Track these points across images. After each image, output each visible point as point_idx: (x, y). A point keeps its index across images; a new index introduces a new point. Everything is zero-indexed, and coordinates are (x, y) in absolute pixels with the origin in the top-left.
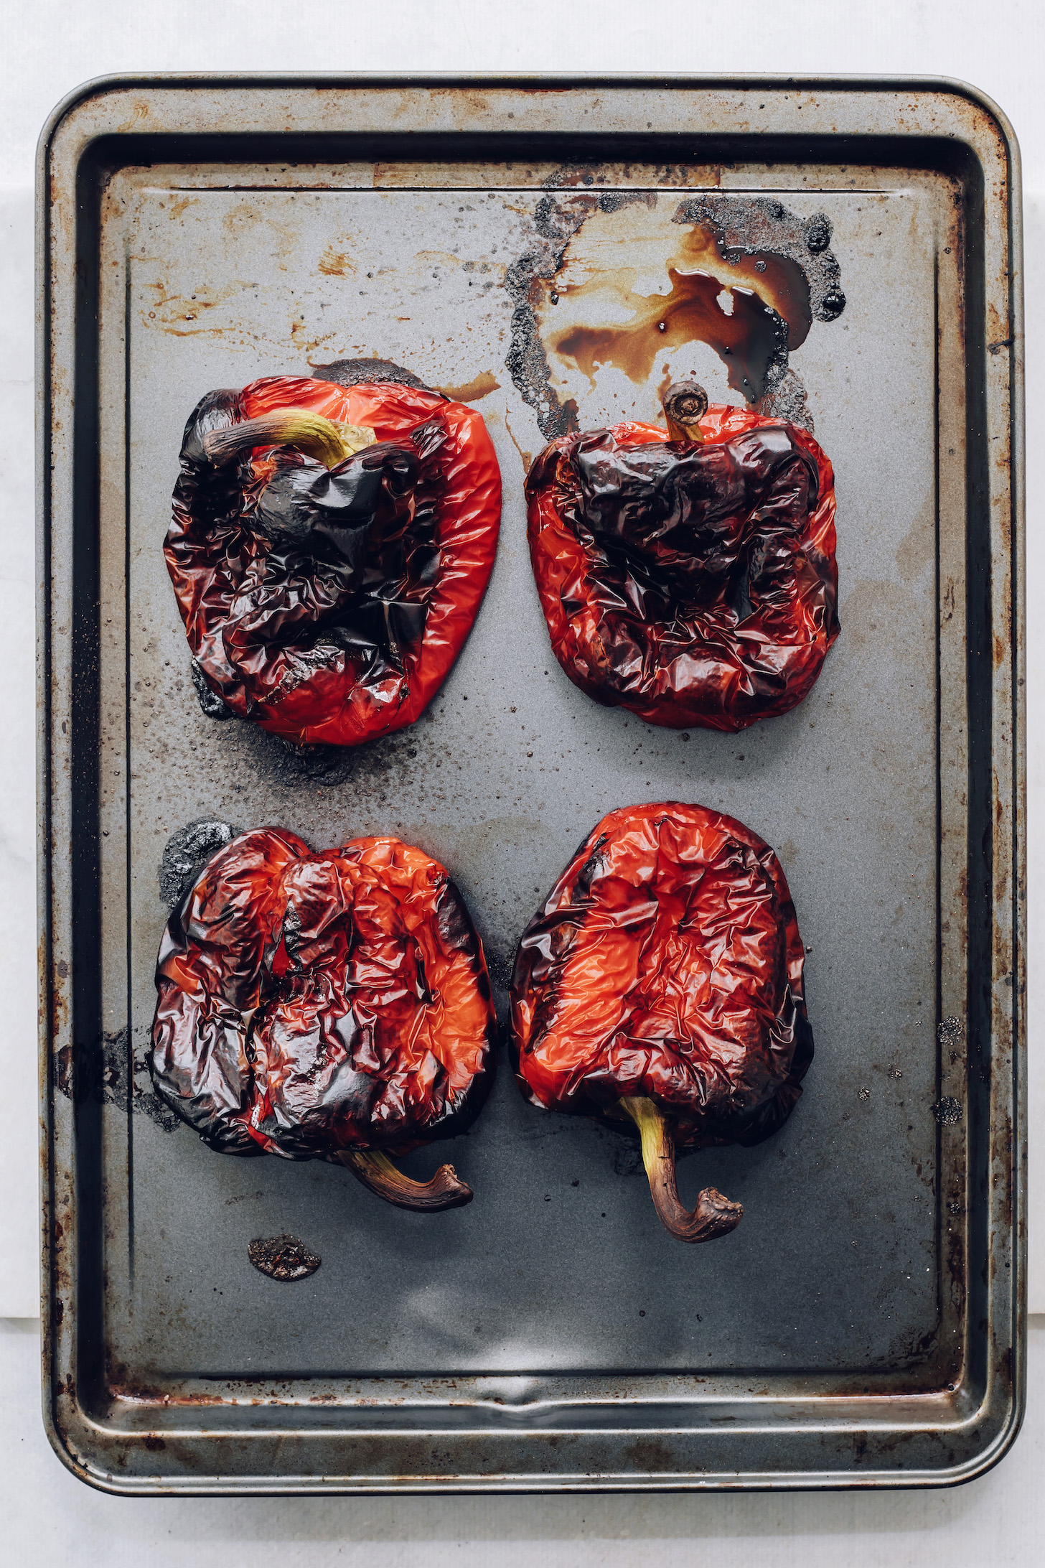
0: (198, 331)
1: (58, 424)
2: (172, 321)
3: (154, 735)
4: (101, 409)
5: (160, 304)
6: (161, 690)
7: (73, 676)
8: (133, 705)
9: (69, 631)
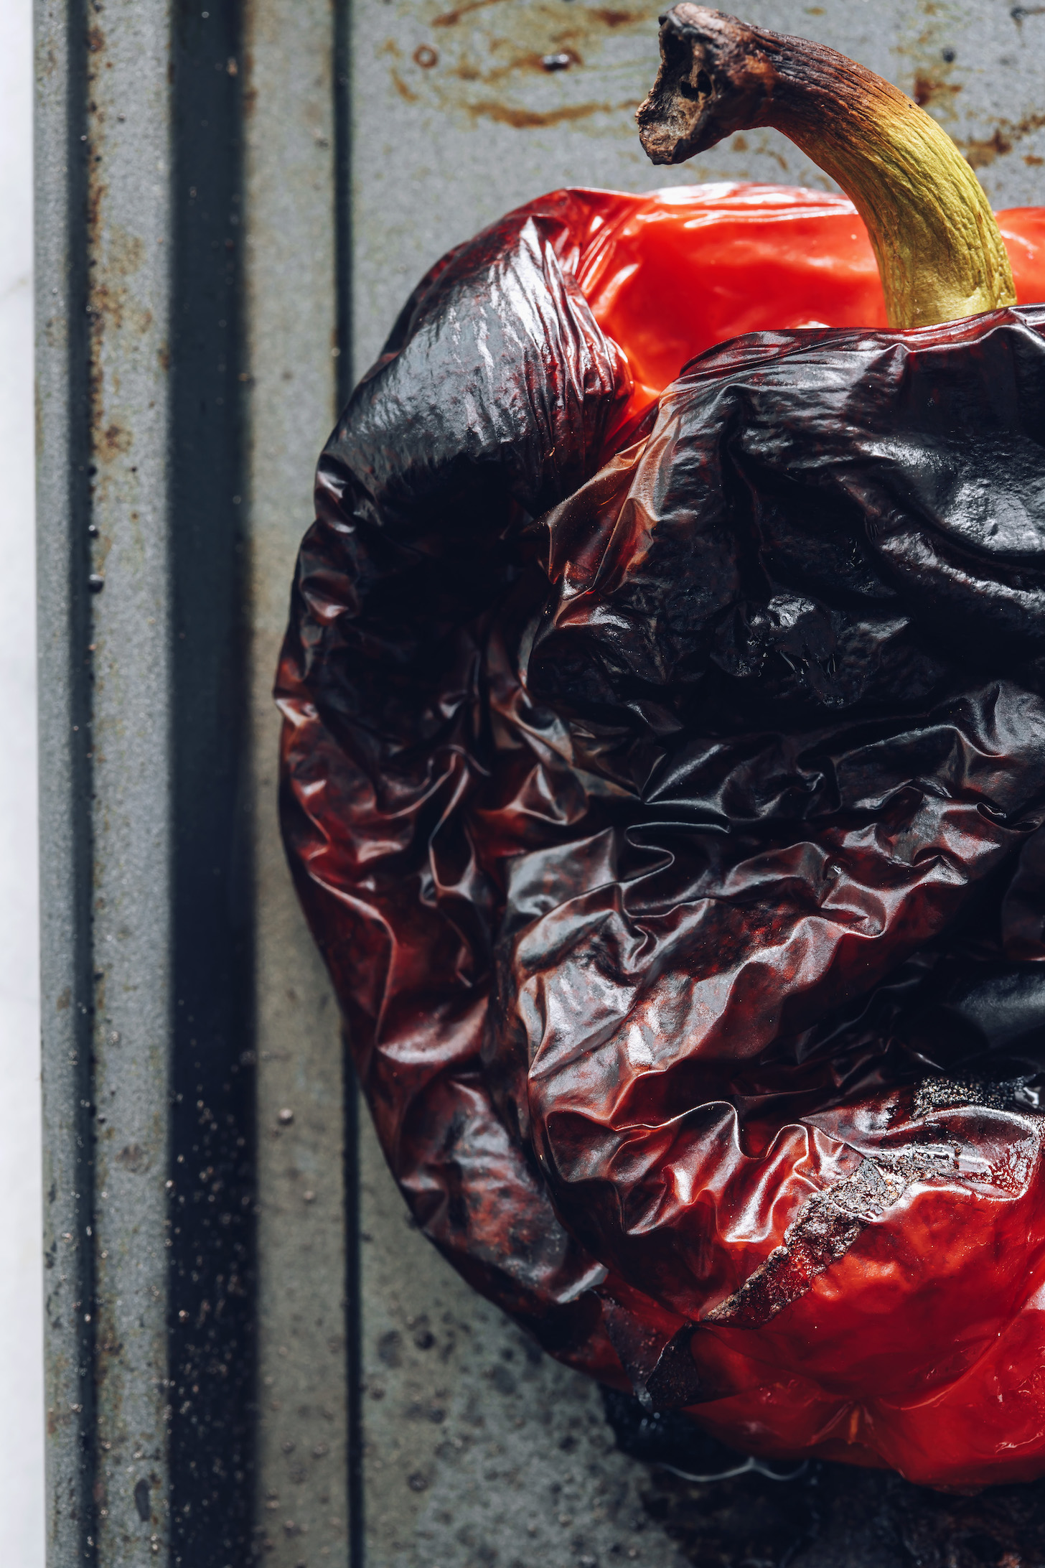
0: (585, 111)
1: (113, 433)
2: (495, 76)
3: (446, 1518)
4: (251, 382)
5: (451, 20)
6: (472, 1361)
7: (172, 1319)
8: (374, 1417)
9: (158, 1160)
